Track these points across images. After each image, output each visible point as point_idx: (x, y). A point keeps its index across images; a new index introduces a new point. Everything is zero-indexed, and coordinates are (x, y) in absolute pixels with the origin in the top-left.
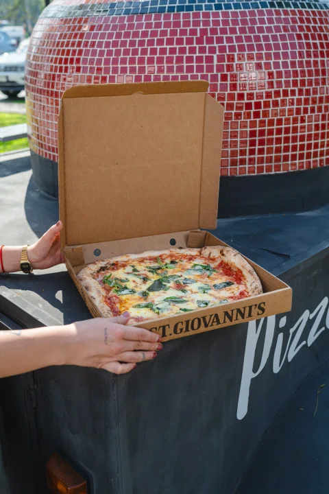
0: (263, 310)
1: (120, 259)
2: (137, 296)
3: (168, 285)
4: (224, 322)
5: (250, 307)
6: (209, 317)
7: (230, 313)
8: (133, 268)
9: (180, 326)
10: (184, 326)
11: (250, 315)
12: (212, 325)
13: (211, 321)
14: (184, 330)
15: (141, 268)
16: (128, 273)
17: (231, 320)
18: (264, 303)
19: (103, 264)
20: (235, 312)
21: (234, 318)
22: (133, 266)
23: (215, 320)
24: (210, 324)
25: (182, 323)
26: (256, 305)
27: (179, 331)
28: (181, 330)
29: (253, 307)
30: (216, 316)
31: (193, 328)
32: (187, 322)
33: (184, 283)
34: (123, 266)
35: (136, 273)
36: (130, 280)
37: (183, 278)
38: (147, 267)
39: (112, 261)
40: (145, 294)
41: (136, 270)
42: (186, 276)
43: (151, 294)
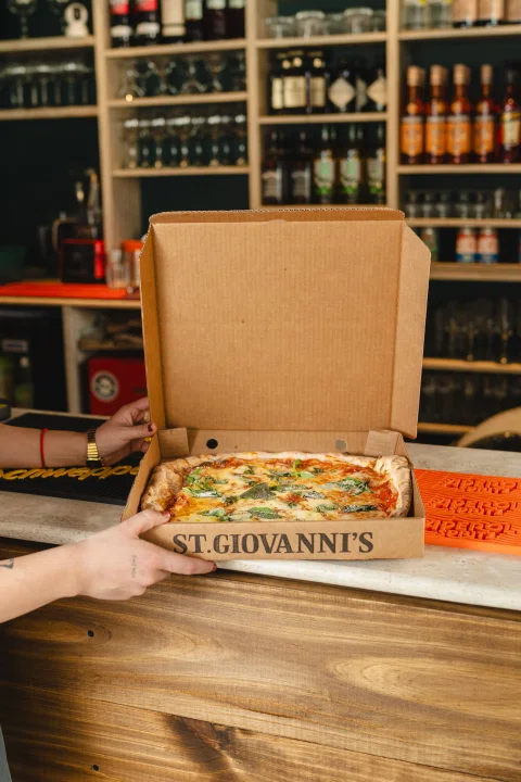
0: (370, 546)
1: (240, 456)
2: (219, 500)
3: (279, 494)
5: (345, 536)
8: (248, 469)
9: (223, 541)
10: (230, 542)
14: (231, 549)
15: (261, 471)
16: (235, 474)
17: (311, 548)
18: (371, 534)
19: (213, 459)
20: (317, 538)
22: (251, 467)
23: (283, 544)
33: (305, 497)
34: (238, 464)
35: (248, 475)
36: (230, 482)
37: (311, 491)
38: (271, 471)
39: (227, 457)
40: (231, 500)
41: (251, 472)
42: (318, 490)
43: (241, 501)
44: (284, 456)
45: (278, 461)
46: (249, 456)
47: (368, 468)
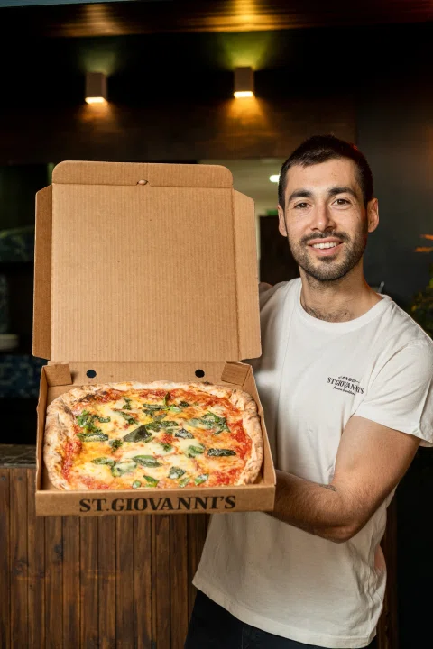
0: (233, 505)
1: (117, 387)
2: (107, 444)
3: (155, 434)
4: (179, 508)
5: (215, 499)
6: (158, 501)
7: (187, 500)
8: (125, 404)
9: (119, 503)
10: (125, 504)
11: (214, 506)
12: (162, 509)
13: (161, 504)
14: (125, 507)
15: (137, 405)
16: (115, 410)
17: (188, 506)
18: (234, 497)
19: (94, 390)
20: (193, 500)
21: (192, 506)
22: (127, 401)
23: (166, 504)
24: (160, 507)
25: (123, 500)
26: (222, 497)
27: (118, 508)
28: (122, 508)
29: (219, 499)
30: (168, 500)
31: (136, 507)
32: (129, 501)
33: (176, 436)
34: (116, 399)
35: (126, 411)
36: (112, 420)
37: (180, 428)
38: (144, 405)
39: (105, 388)
40: (117, 444)
41: (128, 407)
42: (187, 427)
43: (125, 445)
44: (154, 386)
45: (150, 392)
46: (124, 387)
47: (224, 399)
